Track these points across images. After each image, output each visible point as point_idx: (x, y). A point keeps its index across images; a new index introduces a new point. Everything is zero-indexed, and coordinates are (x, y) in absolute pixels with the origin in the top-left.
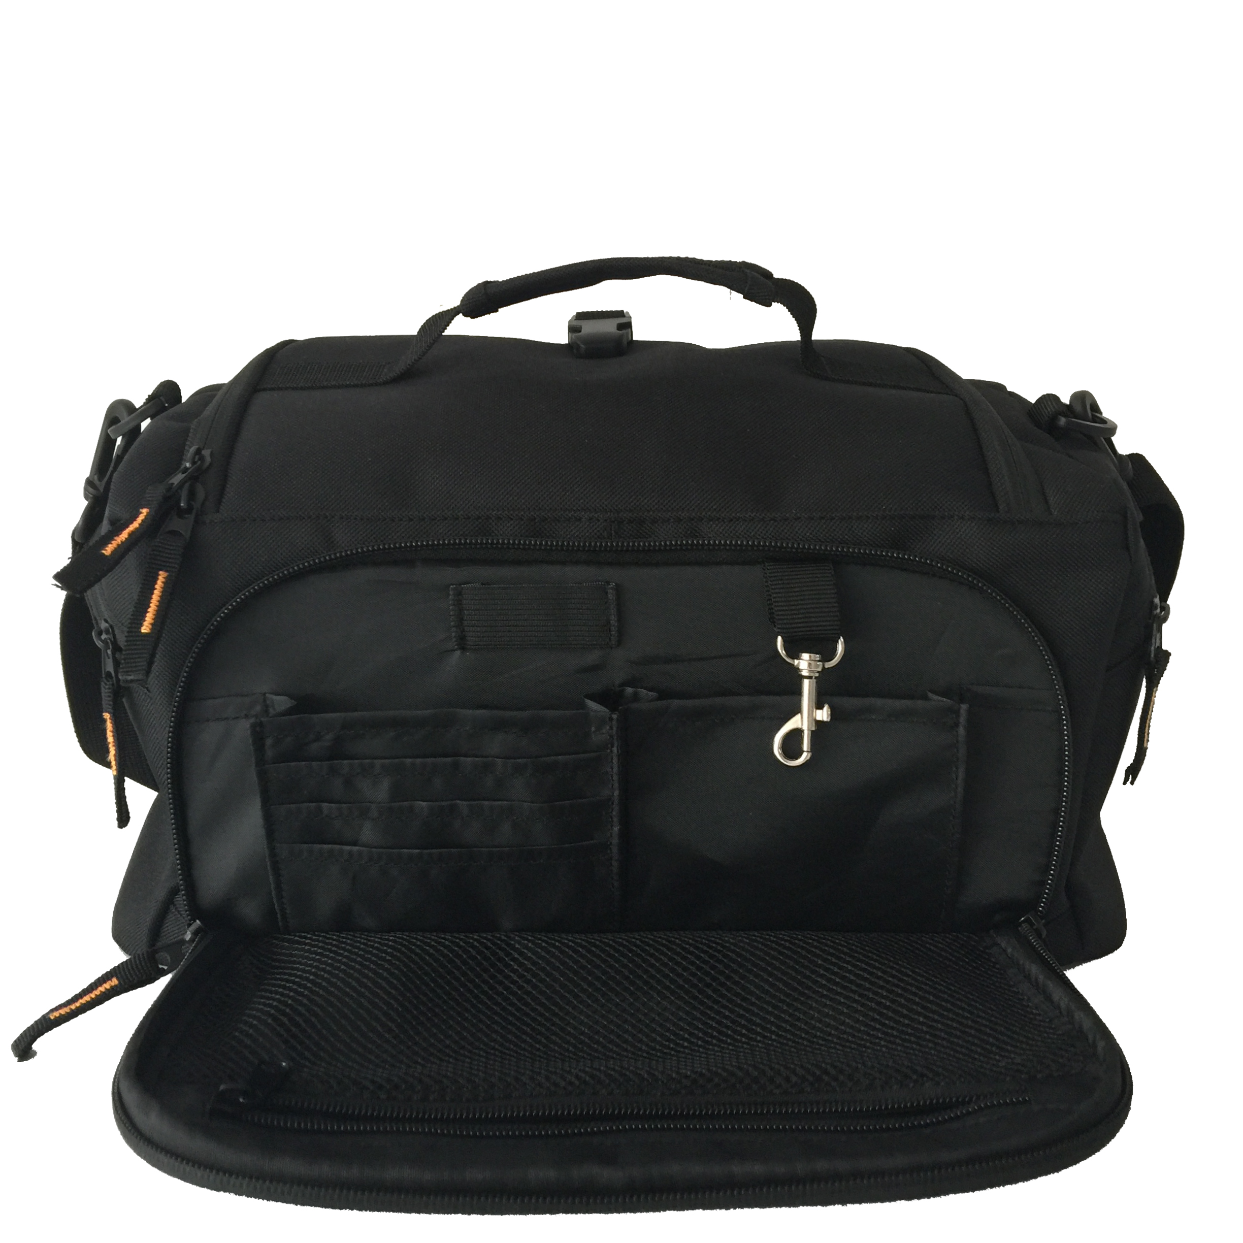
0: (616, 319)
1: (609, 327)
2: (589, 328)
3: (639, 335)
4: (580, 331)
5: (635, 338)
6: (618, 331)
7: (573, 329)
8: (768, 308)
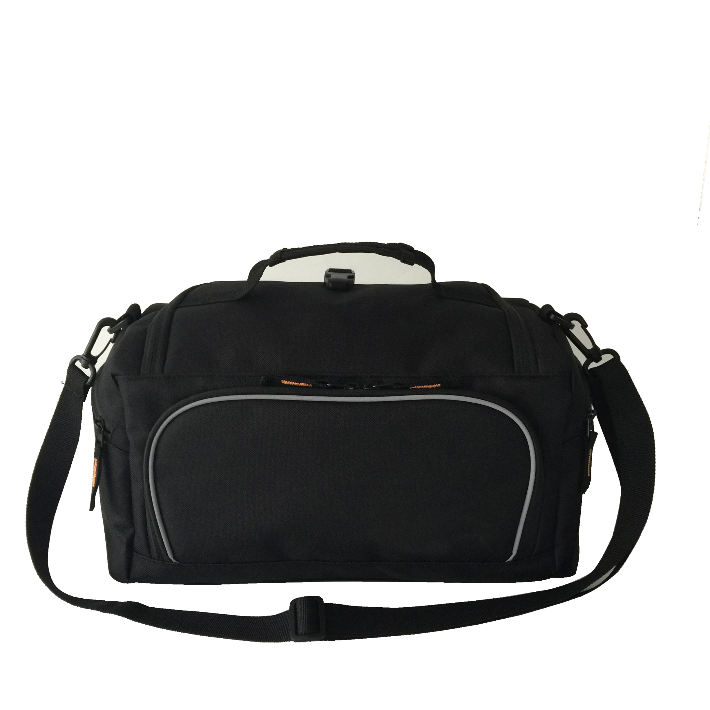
0: (347, 274)
1: (344, 277)
2: (334, 276)
3: (358, 281)
4: (330, 277)
5: (355, 283)
6: (348, 279)
7: (327, 276)
8: (412, 266)
